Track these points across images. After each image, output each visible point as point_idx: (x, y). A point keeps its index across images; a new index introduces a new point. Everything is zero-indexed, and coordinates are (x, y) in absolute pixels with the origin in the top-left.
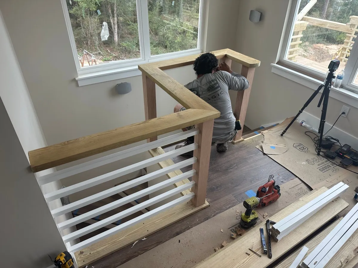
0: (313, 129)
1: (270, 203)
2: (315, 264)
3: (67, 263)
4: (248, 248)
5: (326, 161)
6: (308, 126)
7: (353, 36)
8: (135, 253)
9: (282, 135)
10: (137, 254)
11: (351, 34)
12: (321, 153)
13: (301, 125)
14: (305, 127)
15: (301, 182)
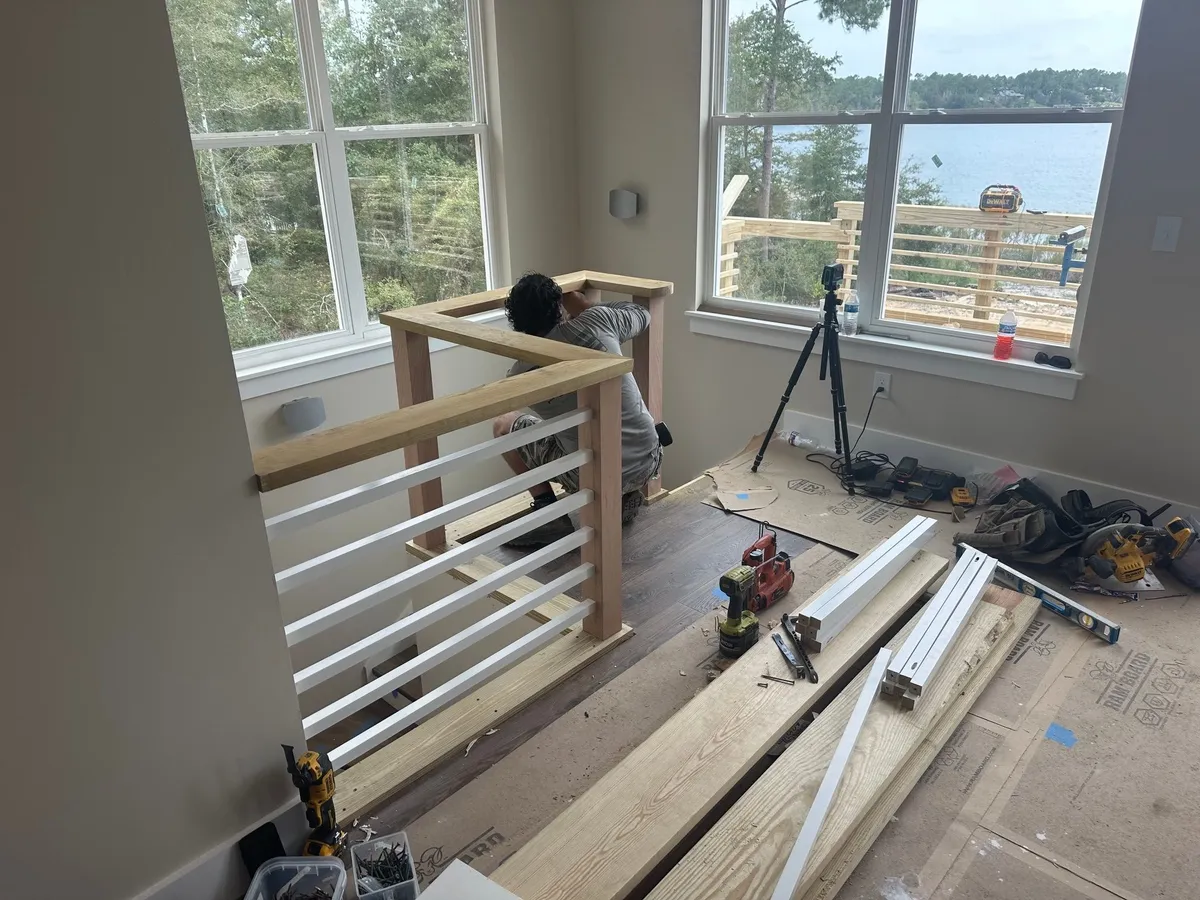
0: (823, 447)
1: (776, 597)
2: (913, 668)
3: (324, 779)
4: (760, 674)
5: (874, 504)
6: (808, 442)
7: (854, 247)
8: (480, 763)
9: (754, 469)
10: (483, 766)
11: (848, 244)
12: (856, 490)
13: (793, 444)
14: (803, 447)
15: (829, 550)
